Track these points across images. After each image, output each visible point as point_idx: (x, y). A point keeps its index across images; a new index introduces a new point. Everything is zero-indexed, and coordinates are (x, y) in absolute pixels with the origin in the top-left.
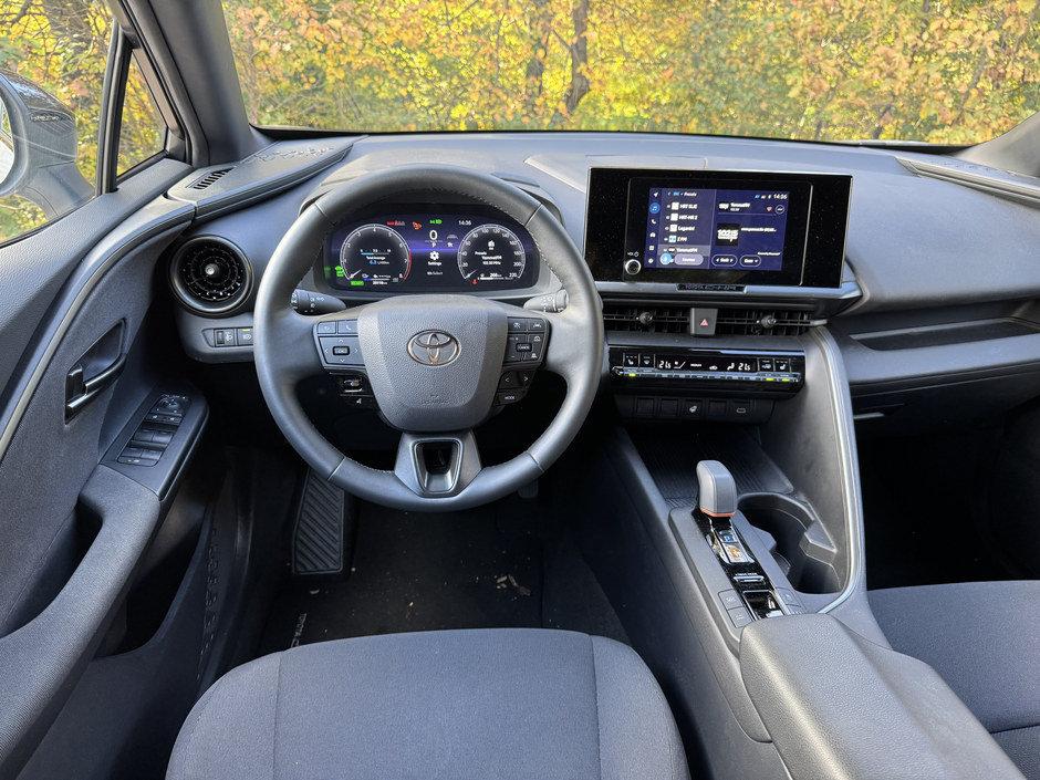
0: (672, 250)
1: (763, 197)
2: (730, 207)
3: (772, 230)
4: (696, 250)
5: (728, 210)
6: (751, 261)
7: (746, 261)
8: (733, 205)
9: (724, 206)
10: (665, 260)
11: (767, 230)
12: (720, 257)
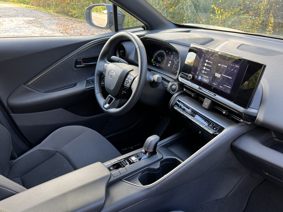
0: (202, 75)
1: (232, 65)
2: (221, 65)
3: (231, 78)
4: (208, 77)
5: (220, 66)
6: (221, 87)
7: (220, 86)
8: (222, 65)
9: (219, 65)
10: (200, 78)
11: (229, 77)
12: (213, 82)
